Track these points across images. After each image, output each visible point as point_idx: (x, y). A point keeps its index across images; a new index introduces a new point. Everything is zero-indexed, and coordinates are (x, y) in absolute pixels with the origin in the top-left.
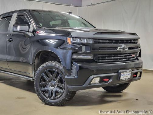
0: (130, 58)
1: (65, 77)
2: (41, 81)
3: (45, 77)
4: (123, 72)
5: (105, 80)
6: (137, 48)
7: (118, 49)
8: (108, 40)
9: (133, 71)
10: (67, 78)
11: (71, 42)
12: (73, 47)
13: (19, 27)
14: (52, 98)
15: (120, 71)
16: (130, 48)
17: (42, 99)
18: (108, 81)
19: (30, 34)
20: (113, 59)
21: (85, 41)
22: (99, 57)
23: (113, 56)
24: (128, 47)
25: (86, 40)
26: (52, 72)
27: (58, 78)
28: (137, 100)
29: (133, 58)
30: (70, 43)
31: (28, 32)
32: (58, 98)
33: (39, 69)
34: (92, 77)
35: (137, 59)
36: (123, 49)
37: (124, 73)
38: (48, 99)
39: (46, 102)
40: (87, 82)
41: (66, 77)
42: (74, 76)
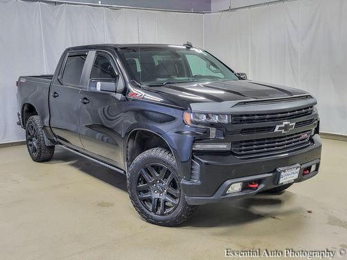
0: (298, 141)
1: (181, 182)
2: (139, 182)
3: (146, 176)
4: (284, 171)
5: (251, 186)
6: (311, 121)
7: (276, 130)
8: (258, 115)
9: (304, 166)
10: (184, 184)
11: (192, 122)
12: (193, 130)
13: (99, 84)
14: (159, 212)
15: (279, 169)
16: (298, 124)
17: (142, 213)
18: (257, 188)
19: (119, 96)
20: (267, 148)
21: (216, 119)
22: (241, 146)
23: (267, 141)
24: (294, 124)
25: (217, 117)
26: (158, 169)
27: (169, 179)
28: (309, 212)
29: (304, 139)
30: (189, 123)
31: (116, 92)
32: (169, 213)
33: (134, 162)
34: (228, 182)
35: (312, 140)
36: (286, 128)
37: (287, 172)
38: (152, 214)
39: (148, 218)
40: (220, 191)
41: (183, 182)
42: (196, 181)
